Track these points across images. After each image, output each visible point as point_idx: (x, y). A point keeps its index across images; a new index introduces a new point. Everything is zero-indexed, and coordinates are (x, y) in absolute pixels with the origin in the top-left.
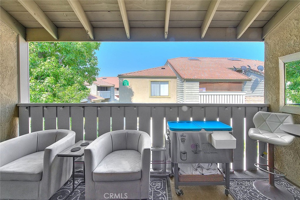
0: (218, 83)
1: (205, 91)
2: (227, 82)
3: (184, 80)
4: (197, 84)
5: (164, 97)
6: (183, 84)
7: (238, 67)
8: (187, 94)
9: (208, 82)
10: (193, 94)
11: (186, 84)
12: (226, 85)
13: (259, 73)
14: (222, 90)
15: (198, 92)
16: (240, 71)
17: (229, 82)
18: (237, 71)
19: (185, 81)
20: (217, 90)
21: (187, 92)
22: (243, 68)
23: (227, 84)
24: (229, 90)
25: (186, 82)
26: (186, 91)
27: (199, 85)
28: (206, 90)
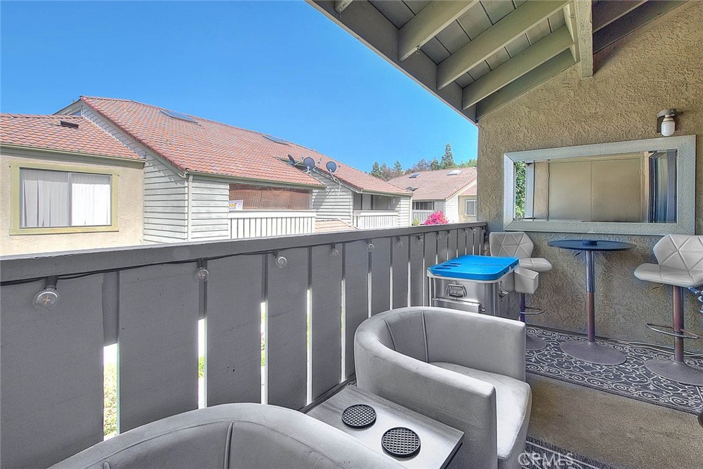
0: (270, 188)
1: (241, 210)
2: (287, 190)
3: (188, 175)
4: (224, 189)
5: (90, 229)
6: (183, 186)
7: (299, 159)
8: (195, 216)
9: (252, 186)
10: (213, 216)
11: (193, 188)
12: (286, 195)
13: (327, 176)
14: (277, 206)
15: (226, 210)
16: (301, 167)
17: (291, 190)
18: (297, 167)
19: (191, 178)
20: (265, 205)
21: (195, 210)
22: (306, 162)
23: (288, 194)
24: (290, 206)
25: (194, 180)
26: (192, 207)
27: (227, 192)
28: (245, 205)
